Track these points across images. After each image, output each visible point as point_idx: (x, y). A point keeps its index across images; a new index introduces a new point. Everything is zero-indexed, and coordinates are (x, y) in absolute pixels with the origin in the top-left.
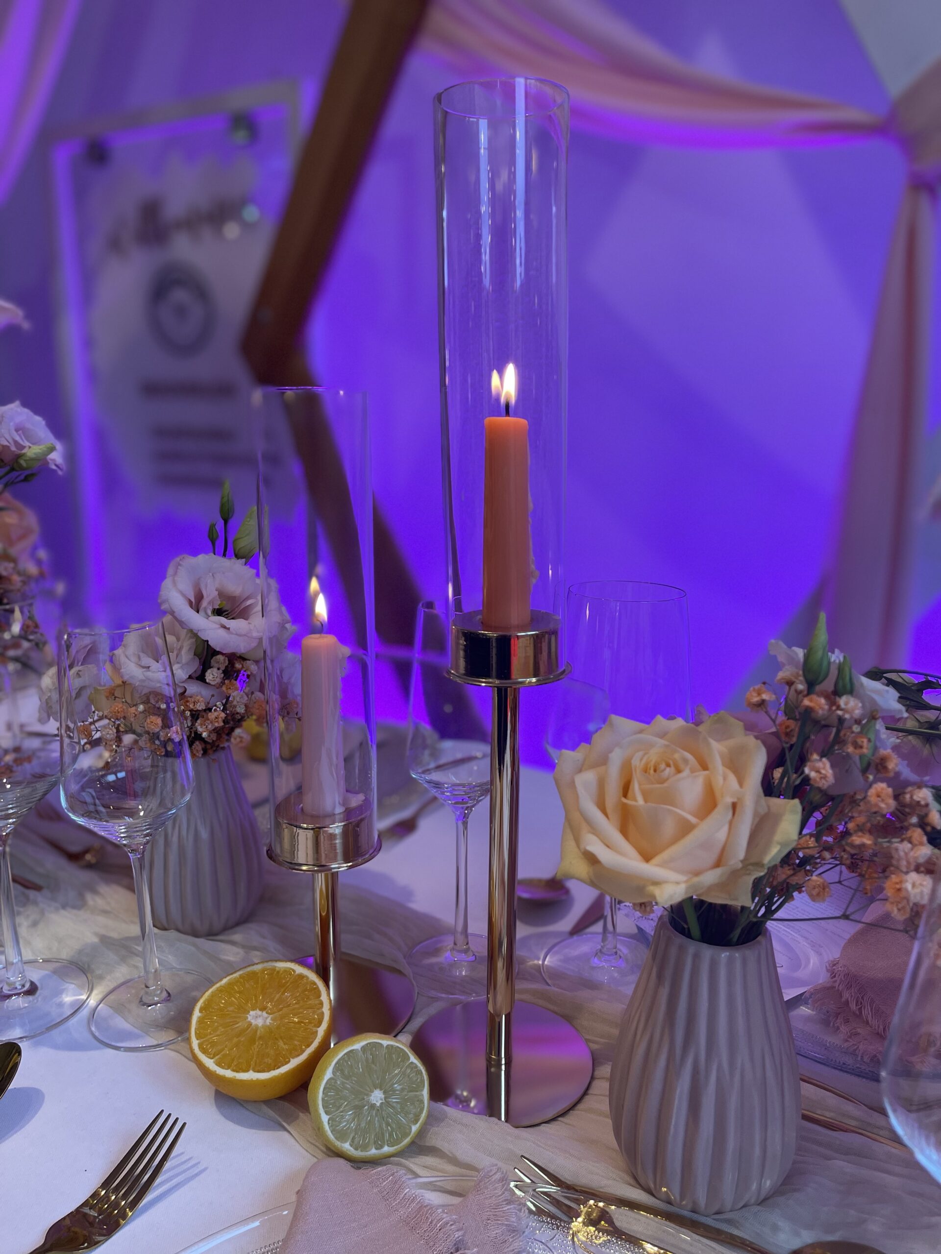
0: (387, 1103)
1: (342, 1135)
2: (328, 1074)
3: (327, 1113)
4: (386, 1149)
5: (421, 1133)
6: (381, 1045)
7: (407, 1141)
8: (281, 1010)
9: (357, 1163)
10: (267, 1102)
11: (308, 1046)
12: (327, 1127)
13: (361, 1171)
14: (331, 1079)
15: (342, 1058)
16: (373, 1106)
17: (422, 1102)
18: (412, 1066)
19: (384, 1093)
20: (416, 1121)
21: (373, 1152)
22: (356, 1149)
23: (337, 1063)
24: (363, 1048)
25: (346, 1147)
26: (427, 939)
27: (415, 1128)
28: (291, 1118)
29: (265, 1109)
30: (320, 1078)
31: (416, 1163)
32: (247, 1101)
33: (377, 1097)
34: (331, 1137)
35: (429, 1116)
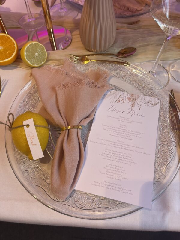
0: (39, 55)
1: (34, 64)
2: (25, 53)
3: (29, 61)
4: (43, 63)
5: (47, 58)
6: (33, 44)
7: (46, 60)
8: (3, 45)
9: (39, 67)
10: (12, 64)
11: (15, 50)
12: (30, 63)
13: (41, 68)
14: (26, 54)
15: (26, 49)
16: (37, 56)
17: (45, 52)
18: (41, 46)
19: (38, 53)
20: (46, 56)
21: (40, 64)
22: (37, 65)
23: (26, 51)
24: (30, 45)
25: (35, 65)
26: (21, 18)
27: (46, 57)
28: (19, 65)
29: (12, 65)
30: (24, 55)
31: (49, 63)
32: (7, 65)
33: (37, 54)
34: (32, 65)
35: (48, 54)
